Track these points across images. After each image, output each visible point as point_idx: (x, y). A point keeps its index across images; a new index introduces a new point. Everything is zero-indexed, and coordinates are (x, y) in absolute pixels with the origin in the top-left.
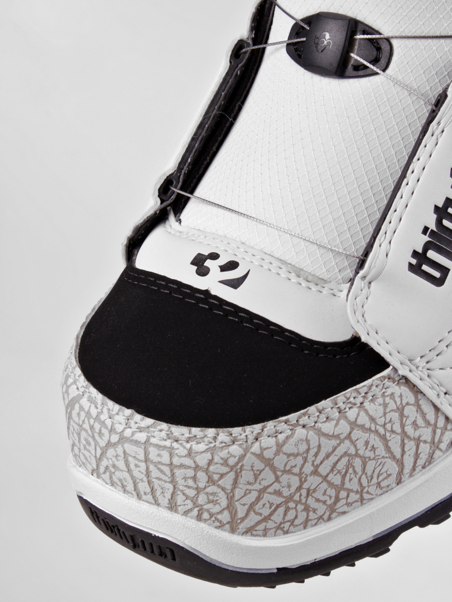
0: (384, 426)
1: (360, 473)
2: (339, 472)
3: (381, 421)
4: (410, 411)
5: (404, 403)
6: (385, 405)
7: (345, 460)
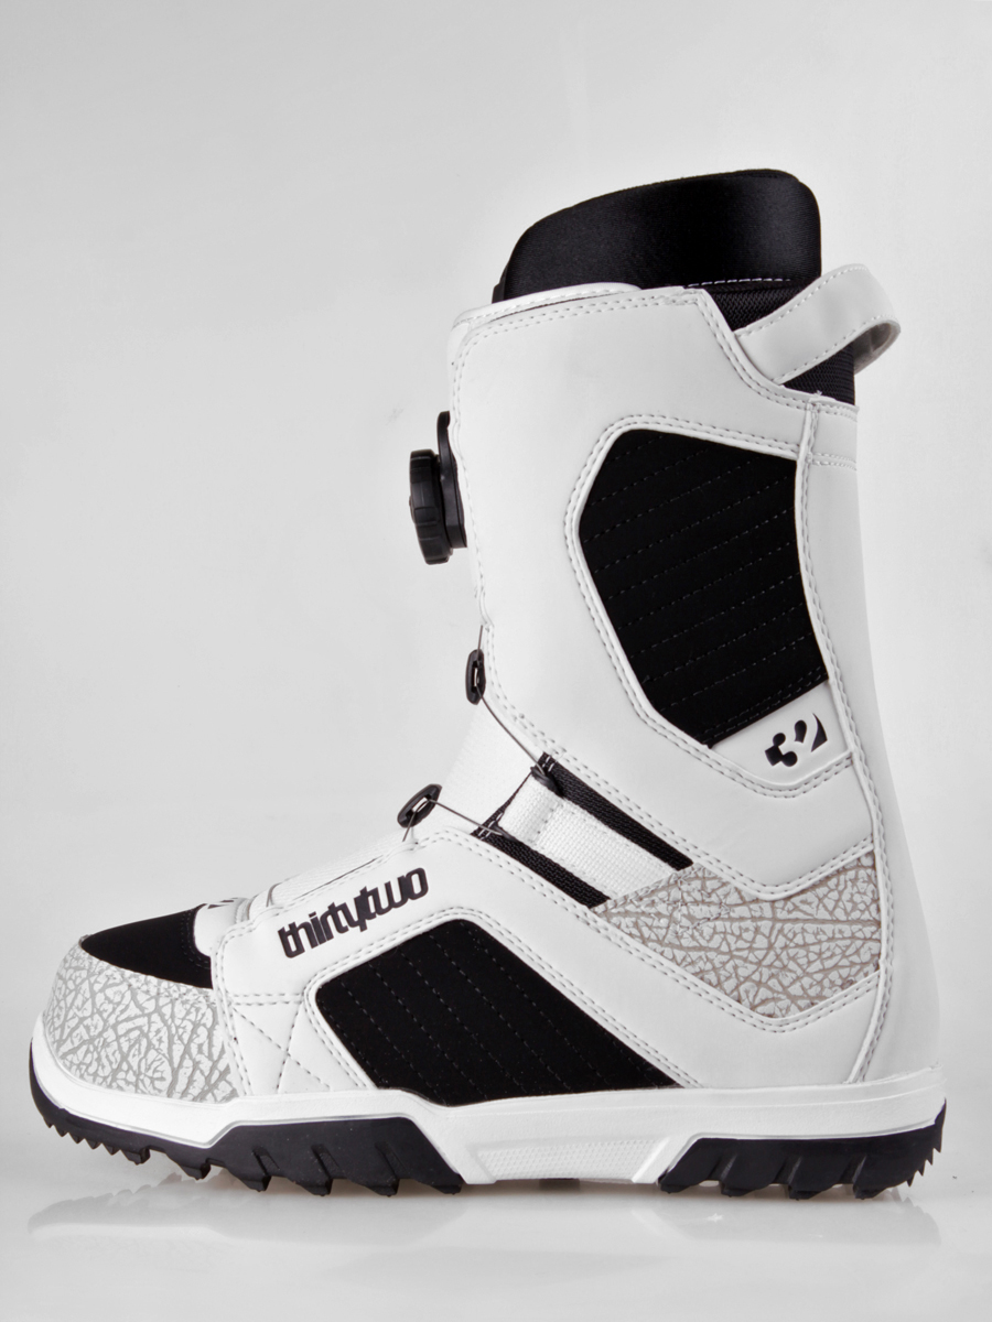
0: (177, 1027)
1: (142, 1055)
2: (129, 1040)
3: (178, 1022)
4: (202, 1032)
5: (203, 1022)
6: (188, 1013)
7: (137, 1033)
